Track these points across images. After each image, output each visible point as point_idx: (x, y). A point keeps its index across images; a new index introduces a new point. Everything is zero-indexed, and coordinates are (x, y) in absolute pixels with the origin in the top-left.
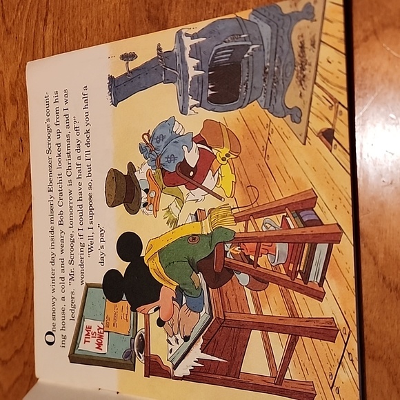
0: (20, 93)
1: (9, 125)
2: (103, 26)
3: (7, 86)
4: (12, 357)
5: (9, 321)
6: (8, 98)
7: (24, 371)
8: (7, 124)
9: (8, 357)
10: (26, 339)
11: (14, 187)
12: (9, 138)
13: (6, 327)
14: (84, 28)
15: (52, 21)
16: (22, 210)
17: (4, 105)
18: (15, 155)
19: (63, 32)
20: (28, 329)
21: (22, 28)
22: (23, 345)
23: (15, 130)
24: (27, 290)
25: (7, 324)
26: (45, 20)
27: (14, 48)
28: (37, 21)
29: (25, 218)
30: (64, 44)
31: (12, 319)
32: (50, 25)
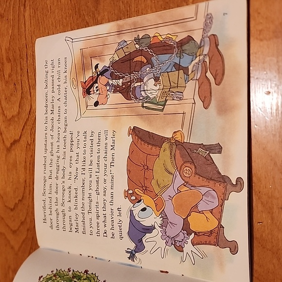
0: (12, 54)
1: (6, 76)
2: (60, 2)
3: (4, 51)
4: (19, 227)
5: (16, 204)
6: (5, 59)
7: (27, 235)
8: (5, 76)
9: (16, 228)
10: (27, 213)
11: (13, 116)
12: (7, 85)
13: (14, 208)
14: (49, 6)
15: (29, 5)
16: (19, 130)
17: (3, 64)
18: (11, 95)
19: (36, 11)
20: (28, 207)
21: (10, 13)
22: (25, 219)
23: (10, 79)
24: (25, 181)
25: (15, 206)
26: (25, 5)
27: (6, 26)
28: (19, 7)
29: (21, 135)
30: (37, 18)
31: (17, 202)
32: (28, 8)
